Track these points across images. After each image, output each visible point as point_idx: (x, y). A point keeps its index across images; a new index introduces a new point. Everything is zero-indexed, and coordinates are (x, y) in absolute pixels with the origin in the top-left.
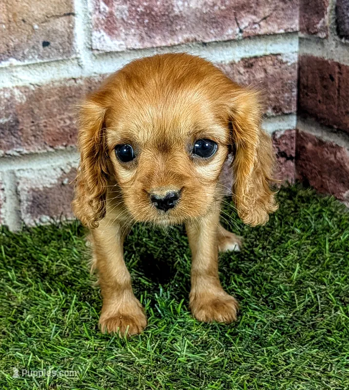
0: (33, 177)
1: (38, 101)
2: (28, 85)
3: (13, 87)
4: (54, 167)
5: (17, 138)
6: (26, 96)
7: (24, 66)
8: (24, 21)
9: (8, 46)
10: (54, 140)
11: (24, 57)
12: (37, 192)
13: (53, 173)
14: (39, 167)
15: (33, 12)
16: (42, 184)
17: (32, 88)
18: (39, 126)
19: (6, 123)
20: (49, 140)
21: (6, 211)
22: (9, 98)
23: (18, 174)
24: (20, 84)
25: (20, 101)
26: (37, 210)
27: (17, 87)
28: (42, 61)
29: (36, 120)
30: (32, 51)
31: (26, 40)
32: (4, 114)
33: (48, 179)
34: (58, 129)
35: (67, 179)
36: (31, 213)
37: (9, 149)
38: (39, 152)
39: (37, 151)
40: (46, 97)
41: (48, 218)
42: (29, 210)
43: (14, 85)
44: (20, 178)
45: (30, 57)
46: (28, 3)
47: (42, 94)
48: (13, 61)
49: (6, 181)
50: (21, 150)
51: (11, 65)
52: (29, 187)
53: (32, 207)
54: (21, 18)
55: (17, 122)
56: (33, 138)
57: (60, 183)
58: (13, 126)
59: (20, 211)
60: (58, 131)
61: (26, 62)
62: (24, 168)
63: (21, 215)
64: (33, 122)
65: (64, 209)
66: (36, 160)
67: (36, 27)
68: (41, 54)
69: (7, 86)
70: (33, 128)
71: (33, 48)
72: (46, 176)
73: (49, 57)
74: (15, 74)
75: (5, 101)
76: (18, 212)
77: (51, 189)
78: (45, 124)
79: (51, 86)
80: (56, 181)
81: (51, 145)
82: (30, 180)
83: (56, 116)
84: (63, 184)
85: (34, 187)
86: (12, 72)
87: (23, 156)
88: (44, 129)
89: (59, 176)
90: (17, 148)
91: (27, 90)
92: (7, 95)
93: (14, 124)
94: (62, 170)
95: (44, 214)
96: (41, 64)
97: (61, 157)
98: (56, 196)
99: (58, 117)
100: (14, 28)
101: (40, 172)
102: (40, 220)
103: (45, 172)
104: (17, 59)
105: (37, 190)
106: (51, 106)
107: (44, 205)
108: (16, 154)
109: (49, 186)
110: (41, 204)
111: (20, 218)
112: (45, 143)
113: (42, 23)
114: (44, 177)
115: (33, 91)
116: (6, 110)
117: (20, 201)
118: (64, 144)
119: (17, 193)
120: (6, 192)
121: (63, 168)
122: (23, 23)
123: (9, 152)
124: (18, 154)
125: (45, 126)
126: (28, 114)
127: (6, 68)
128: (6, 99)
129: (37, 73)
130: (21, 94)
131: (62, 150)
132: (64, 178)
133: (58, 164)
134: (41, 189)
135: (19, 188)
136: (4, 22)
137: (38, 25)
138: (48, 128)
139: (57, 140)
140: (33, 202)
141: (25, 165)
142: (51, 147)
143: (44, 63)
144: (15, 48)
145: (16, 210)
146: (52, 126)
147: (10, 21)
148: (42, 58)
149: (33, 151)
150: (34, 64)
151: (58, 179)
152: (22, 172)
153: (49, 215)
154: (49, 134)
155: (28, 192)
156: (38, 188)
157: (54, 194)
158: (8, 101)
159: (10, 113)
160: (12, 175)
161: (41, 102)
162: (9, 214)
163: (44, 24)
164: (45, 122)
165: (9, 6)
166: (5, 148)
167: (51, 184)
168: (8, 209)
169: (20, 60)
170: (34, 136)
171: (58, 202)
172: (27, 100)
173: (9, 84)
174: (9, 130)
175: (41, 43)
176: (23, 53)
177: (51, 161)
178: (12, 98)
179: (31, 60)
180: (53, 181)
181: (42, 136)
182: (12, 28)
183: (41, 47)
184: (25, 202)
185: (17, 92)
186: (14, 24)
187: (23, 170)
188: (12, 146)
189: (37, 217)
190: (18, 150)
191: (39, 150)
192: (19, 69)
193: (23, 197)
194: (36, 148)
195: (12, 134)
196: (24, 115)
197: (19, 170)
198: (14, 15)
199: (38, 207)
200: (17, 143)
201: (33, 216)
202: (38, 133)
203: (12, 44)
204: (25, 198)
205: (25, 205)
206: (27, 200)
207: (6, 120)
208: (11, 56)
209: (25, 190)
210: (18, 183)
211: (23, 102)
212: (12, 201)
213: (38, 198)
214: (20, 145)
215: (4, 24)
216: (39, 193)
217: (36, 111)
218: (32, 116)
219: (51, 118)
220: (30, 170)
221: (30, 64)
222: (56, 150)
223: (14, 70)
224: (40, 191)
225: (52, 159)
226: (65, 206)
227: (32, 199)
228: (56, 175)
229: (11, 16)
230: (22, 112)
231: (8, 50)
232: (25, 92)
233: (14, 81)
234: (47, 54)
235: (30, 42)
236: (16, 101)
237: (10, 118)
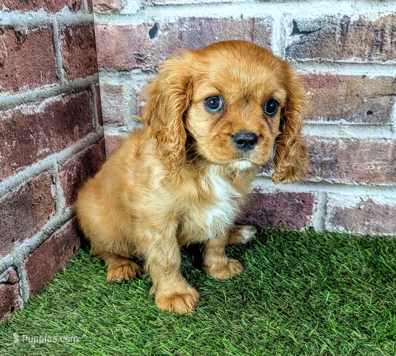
0: (339, 199)
1: (355, 149)
2: (350, 138)
3: (339, 138)
4: (356, 196)
5: (333, 171)
6: (347, 145)
7: (351, 125)
8: (357, 95)
9: (342, 111)
10: (360, 178)
11: (352, 119)
12: (339, 210)
13: (355, 200)
14: (345, 194)
15: (366, 90)
16: (344, 205)
17: (353, 140)
18: (351, 166)
19: (329, 160)
20: (357, 177)
21: (315, 217)
22: (334, 145)
23: (329, 195)
24: (345, 137)
25: (342, 148)
26: (336, 221)
27: (342, 138)
28: (364, 124)
29: (350, 162)
30: (359, 116)
31: (356, 108)
32: (329, 155)
33: (349, 203)
34: (365, 171)
35: (363, 206)
36: (332, 222)
37: (326, 178)
38: (347, 183)
39: (346, 183)
40: (361, 148)
41: (343, 228)
42: (331, 220)
43: (340, 137)
44: (330, 198)
45: (356, 120)
46: (363, 84)
47: (359, 145)
48: (344, 121)
49: (319, 198)
50: (335, 180)
51: (341, 124)
52: (335, 205)
53: (333, 219)
54: (356, 94)
55: (337, 161)
56: (345, 174)
57: (358, 207)
58: (333, 164)
59: (324, 220)
60: (364, 172)
61: (353, 123)
62: (334, 192)
63: (325, 222)
64: (348, 163)
65: (357, 225)
66: (344, 188)
67: (365, 100)
68: (365, 119)
69: (335, 137)
70: (347, 167)
71: (360, 114)
72: (348, 200)
73: (370, 121)
74: (342, 130)
75: (332, 146)
76: (323, 220)
77: (350, 210)
78: (356, 166)
79: (367, 141)
80: (355, 205)
81: (357, 180)
82: (336, 201)
83: (365, 162)
84: (359, 208)
85: (338, 206)
86: (341, 128)
87: (335, 184)
88: (355, 169)
89: (358, 202)
90: (332, 178)
91: (348, 141)
92: (334, 143)
93: (334, 162)
94: (361, 199)
95: (341, 225)
96: (363, 126)
97: (363, 190)
98: (353, 215)
99: (367, 163)
100: (349, 99)
101: (345, 197)
102: (337, 228)
103: (348, 198)
104: (346, 120)
105: (340, 208)
106: (364, 155)
107: (342, 220)
108: (330, 182)
109: (349, 208)
110: (340, 218)
111: (324, 224)
112: (353, 179)
113: (371, 98)
114: (347, 201)
115: (353, 143)
116: (330, 152)
117: (326, 213)
118: (367, 182)
119: (325, 207)
120: (317, 205)
121: (362, 197)
122: (356, 97)
123: (325, 180)
124: (332, 182)
125: (356, 167)
126: (346, 157)
127: (337, 125)
128: (332, 145)
129: (358, 131)
130: (343, 143)
131: (364, 185)
132: (362, 204)
133: (359, 194)
134: (343, 209)
135: (327, 205)
136: (343, 94)
137: (367, 100)
138: (358, 169)
139: (362, 178)
140: (335, 216)
141: (335, 190)
142: (357, 182)
143: (365, 125)
144: (346, 113)
145: (322, 218)
146: (361, 168)
147: (347, 95)
148: (365, 121)
149: (343, 182)
150: (357, 125)
151: (357, 204)
152: (332, 194)
153: (344, 227)
154: (357, 173)
155: (333, 209)
156: (341, 207)
157: (352, 214)
158: (334, 147)
159: (333, 155)
160: (324, 195)
161: (357, 151)
162: (316, 219)
163: (372, 99)
164: (357, 165)
165: (349, 85)
166: (324, 177)
167: (351, 206)
168: (316, 217)
169: (348, 121)
170: (346, 172)
171: (354, 220)
172: (347, 148)
173: (337, 136)
174: (330, 166)
175: (366, 112)
176: (352, 117)
177: (355, 191)
178: (337, 145)
179: (357, 122)
180: (353, 205)
181: (352, 174)
182: (348, 99)
183: (365, 114)
184: (329, 214)
185: (341, 142)
186: (350, 97)
187: (333, 193)
188: (329, 176)
189: (335, 226)
190: (332, 180)
191: (348, 182)
192: (346, 127)
193: (329, 211)
194: (345, 181)
195: (331, 169)
196: (343, 157)
197: (330, 193)
198: (352, 91)
199: (338, 220)
200: (333, 175)
201: (333, 225)
202: (349, 171)
203: (345, 110)
204: (330, 212)
205: (329, 216)
206: (331, 214)
207: (329, 159)
208: (343, 118)
209: (331, 207)
210: (328, 201)
211: (344, 149)
212: (320, 212)
213: (339, 214)
214: (335, 176)
215: (343, 96)
216: (341, 211)
217: (352, 156)
218: (348, 159)
219: (361, 162)
220: (338, 195)
221: (355, 125)
222: (360, 185)
223: (342, 127)
224: (342, 209)
225: (355, 190)
226: (357, 223)
227: (335, 213)
228: (356, 201)
229: (349, 91)
230: (341, 155)
231: (341, 113)
232: (347, 142)
233: (341, 134)
234: (369, 120)
235: (358, 110)
236: (339, 148)
237: (332, 158)
